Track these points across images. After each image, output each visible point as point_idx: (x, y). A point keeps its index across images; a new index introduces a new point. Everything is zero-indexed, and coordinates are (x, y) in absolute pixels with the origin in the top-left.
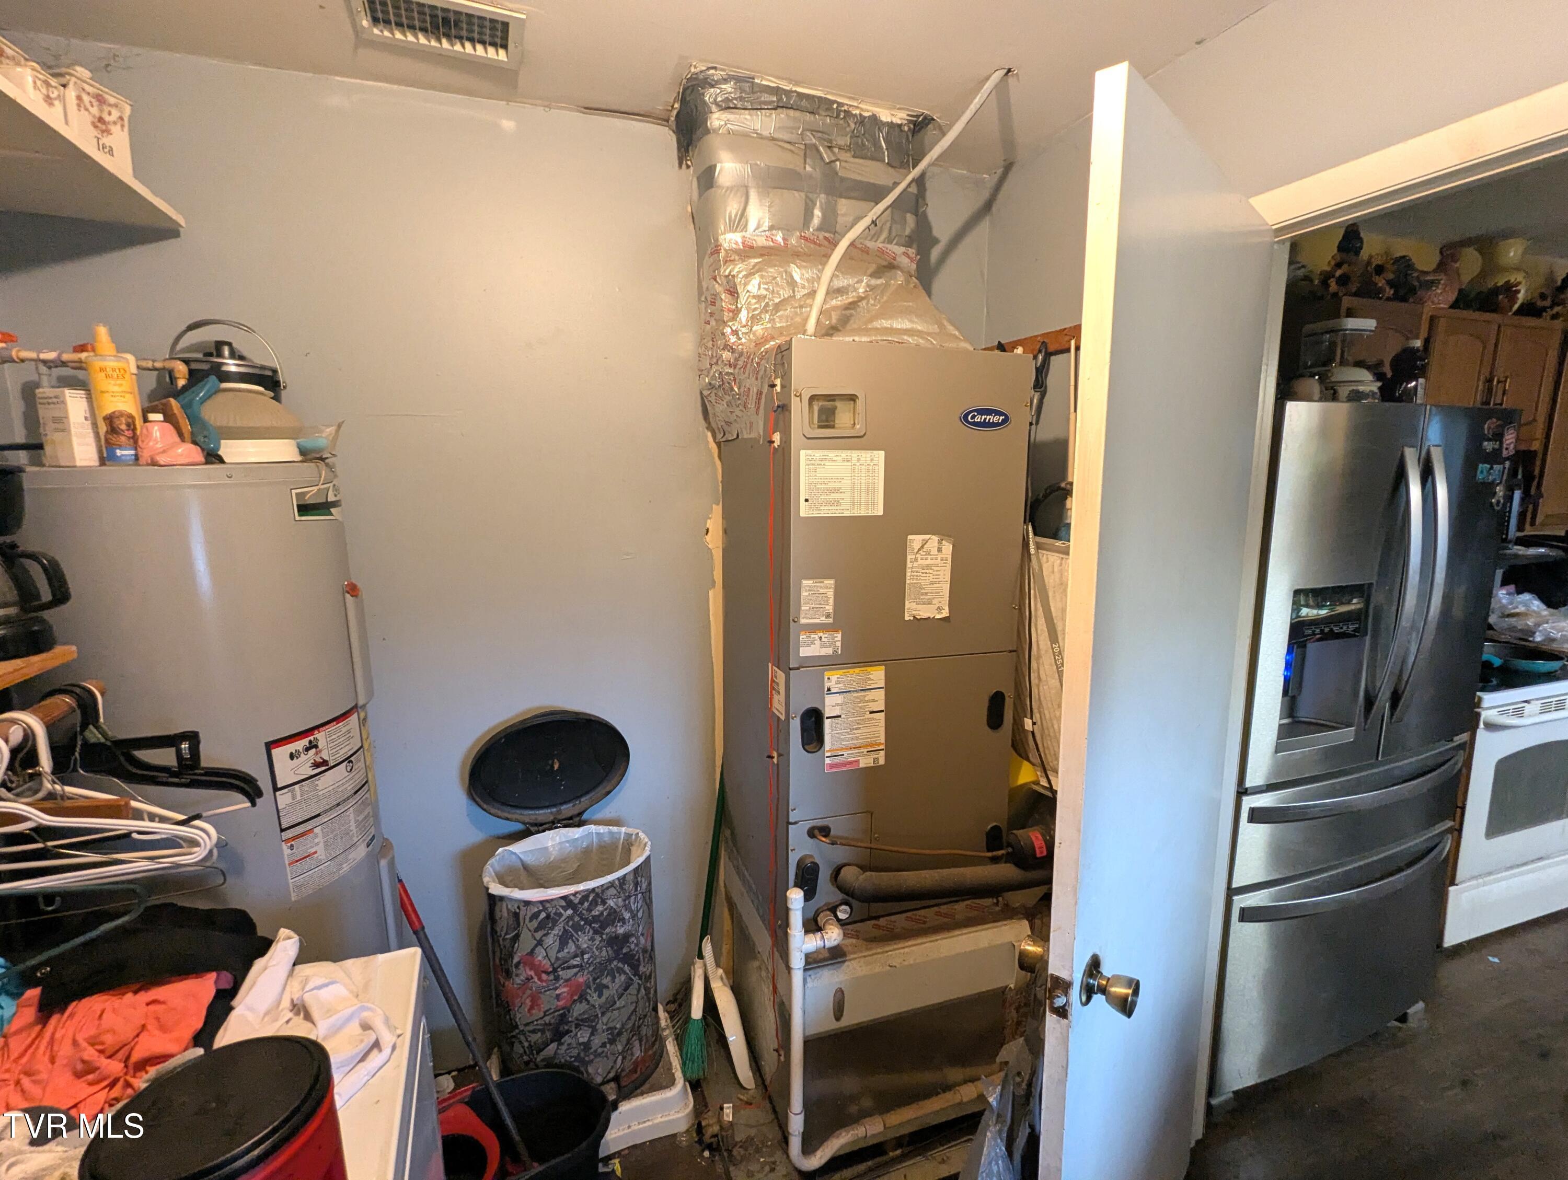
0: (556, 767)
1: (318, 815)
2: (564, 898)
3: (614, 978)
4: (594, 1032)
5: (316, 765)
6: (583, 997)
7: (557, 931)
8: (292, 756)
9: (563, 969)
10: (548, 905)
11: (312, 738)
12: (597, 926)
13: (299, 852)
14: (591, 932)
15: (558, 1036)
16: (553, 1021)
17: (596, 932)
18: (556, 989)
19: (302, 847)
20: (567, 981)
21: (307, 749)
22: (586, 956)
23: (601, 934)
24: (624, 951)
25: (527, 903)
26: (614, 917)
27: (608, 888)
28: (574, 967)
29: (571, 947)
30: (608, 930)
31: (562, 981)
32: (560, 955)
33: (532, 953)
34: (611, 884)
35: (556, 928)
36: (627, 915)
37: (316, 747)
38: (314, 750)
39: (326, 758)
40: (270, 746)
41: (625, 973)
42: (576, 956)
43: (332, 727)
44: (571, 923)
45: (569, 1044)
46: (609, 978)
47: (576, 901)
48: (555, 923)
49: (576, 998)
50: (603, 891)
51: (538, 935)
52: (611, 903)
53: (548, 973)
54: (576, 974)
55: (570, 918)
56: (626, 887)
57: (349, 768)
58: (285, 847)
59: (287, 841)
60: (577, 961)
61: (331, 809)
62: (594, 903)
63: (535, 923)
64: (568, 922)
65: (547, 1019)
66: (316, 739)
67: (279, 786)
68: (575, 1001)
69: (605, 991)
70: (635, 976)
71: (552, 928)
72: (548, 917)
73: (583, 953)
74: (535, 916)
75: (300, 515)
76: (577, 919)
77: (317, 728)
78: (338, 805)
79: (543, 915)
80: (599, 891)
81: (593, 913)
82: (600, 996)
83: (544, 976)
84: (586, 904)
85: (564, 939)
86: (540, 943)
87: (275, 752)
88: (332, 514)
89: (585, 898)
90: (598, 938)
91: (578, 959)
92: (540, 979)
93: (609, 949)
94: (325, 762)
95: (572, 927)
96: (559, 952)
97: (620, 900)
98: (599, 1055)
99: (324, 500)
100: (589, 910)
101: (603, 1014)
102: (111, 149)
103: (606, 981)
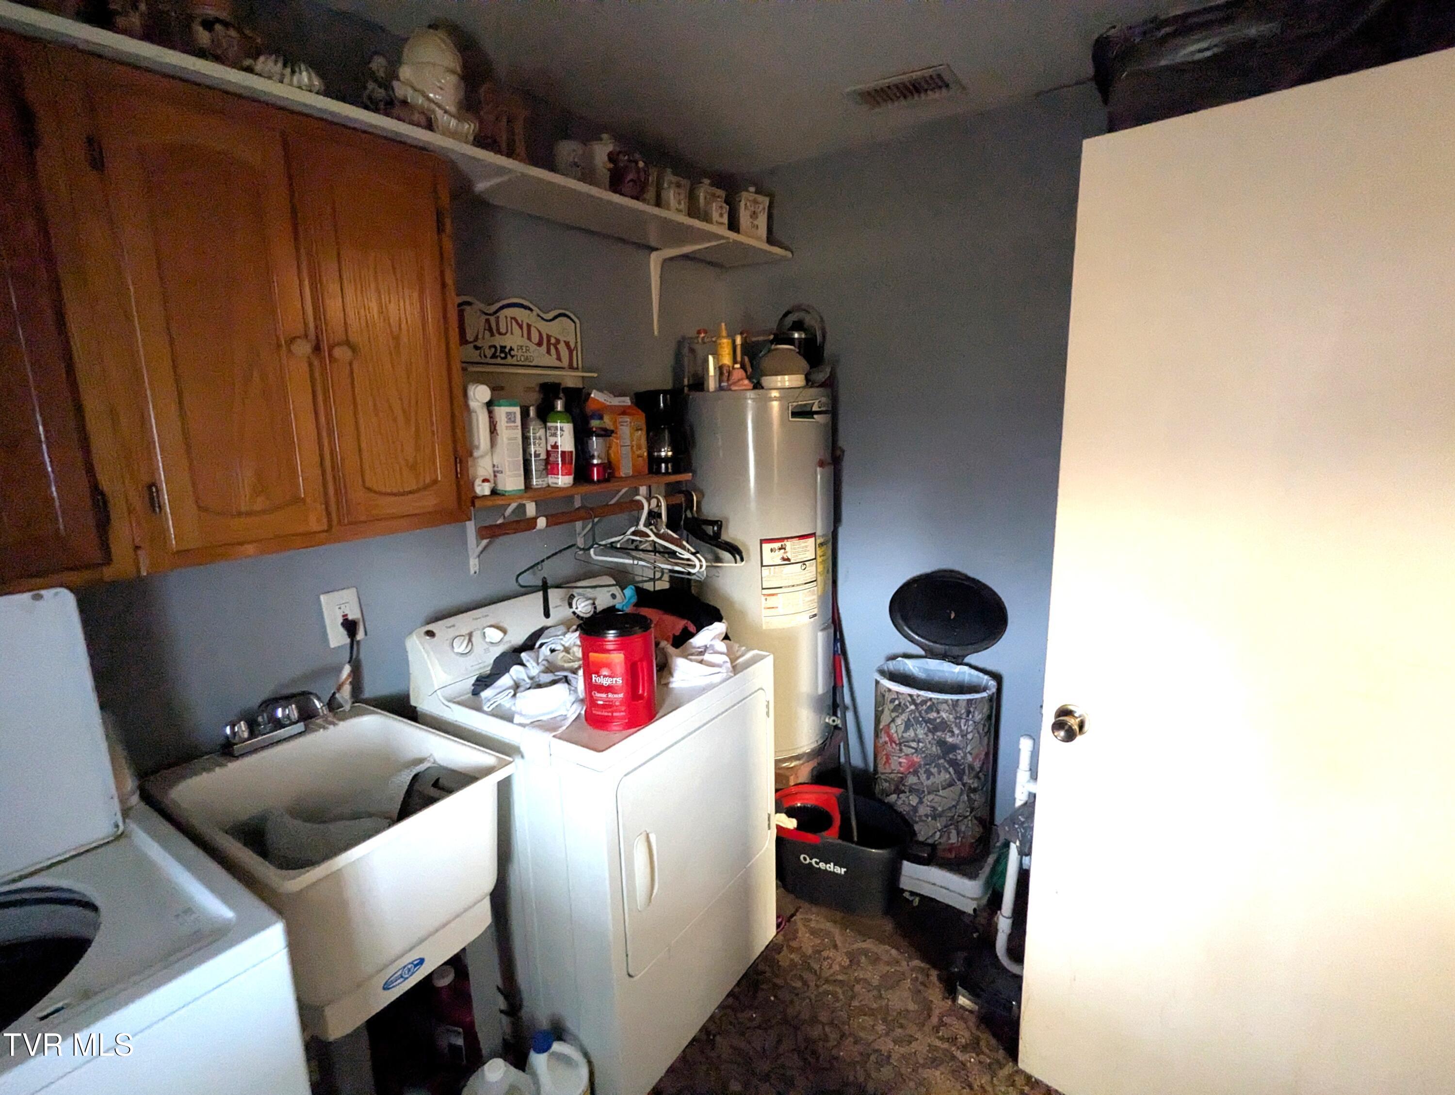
0: (953, 616)
1: (781, 587)
2: (911, 696)
3: (939, 772)
4: (921, 802)
5: (784, 559)
6: (916, 773)
7: (904, 717)
8: (772, 550)
9: (905, 746)
10: (900, 696)
11: (783, 543)
12: (931, 726)
13: (769, 604)
14: (926, 729)
15: (898, 791)
16: (896, 779)
17: (929, 730)
18: (900, 757)
19: (772, 602)
20: (907, 755)
21: (780, 549)
22: (921, 744)
23: (933, 734)
24: (951, 756)
25: (889, 690)
26: (943, 726)
27: (942, 703)
28: (913, 748)
29: (911, 733)
30: (939, 734)
31: (903, 754)
32: (905, 735)
33: (889, 725)
34: (946, 701)
35: (904, 715)
36: (957, 731)
37: (785, 549)
38: (783, 551)
39: (790, 557)
40: (763, 541)
41: (950, 773)
42: (914, 741)
43: (796, 541)
44: (913, 716)
45: (904, 801)
46: (936, 769)
47: (918, 701)
48: (903, 711)
49: (911, 770)
50: (938, 703)
51: (894, 715)
52: (944, 715)
53: (896, 744)
54: (913, 754)
55: (912, 711)
56: (958, 709)
57: (803, 568)
58: (763, 598)
59: (764, 595)
60: (914, 745)
61: (789, 587)
62: (930, 709)
63: (891, 706)
64: (911, 714)
65: (892, 776)
66: (785, 545)
67: (764, 564)
68: (910, 772)
69: (932, 777)
70: (958, 780)
71: (901, 714)
72: (899, 705)
73: (919, 741)
74: (893, 701)
75: (792, 417)
76: (917, 714)
77: (788, 538)
78: (793, 586)
79: (897, 702)
80: (935, 701)
81: (929, 715)
82: (928, 778)
83: (894, 745)
84: (924, 707)
85: (908, 725)
86: (893, 720)
87: (764, 545)
88: (813, 418)
89: (924, 702)
90: (930, 736)
91: (915, 743)
92: (891, 745)
93: (938, 748)
94: (788, 559)
95: (913, 718)
96: (903, 732)
97: (951, 716)
98: (923, 821)
99: (809, 409)
100: (927, 712)
101: (929, 793)
102: (757, 226)
103: (934, 770)
